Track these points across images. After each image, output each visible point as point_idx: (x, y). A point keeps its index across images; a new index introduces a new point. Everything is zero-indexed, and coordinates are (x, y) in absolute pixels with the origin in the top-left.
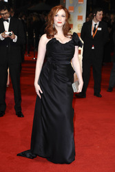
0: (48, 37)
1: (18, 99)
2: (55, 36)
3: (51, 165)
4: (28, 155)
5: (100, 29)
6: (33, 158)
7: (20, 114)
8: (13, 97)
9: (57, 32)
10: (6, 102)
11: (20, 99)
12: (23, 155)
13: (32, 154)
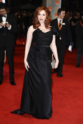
0: (34, 28)
1: (12, 72)
2: (39, 28)
3: (35, 120)
4: (19, 113)
5: (64, 24)
6: (22, 115)
7: (13, 83)
8: (9, 71)
9: (40, 25)
10: (4, 74)
11: (13, 72)
12: (15, 112)
13: (22, 112)
